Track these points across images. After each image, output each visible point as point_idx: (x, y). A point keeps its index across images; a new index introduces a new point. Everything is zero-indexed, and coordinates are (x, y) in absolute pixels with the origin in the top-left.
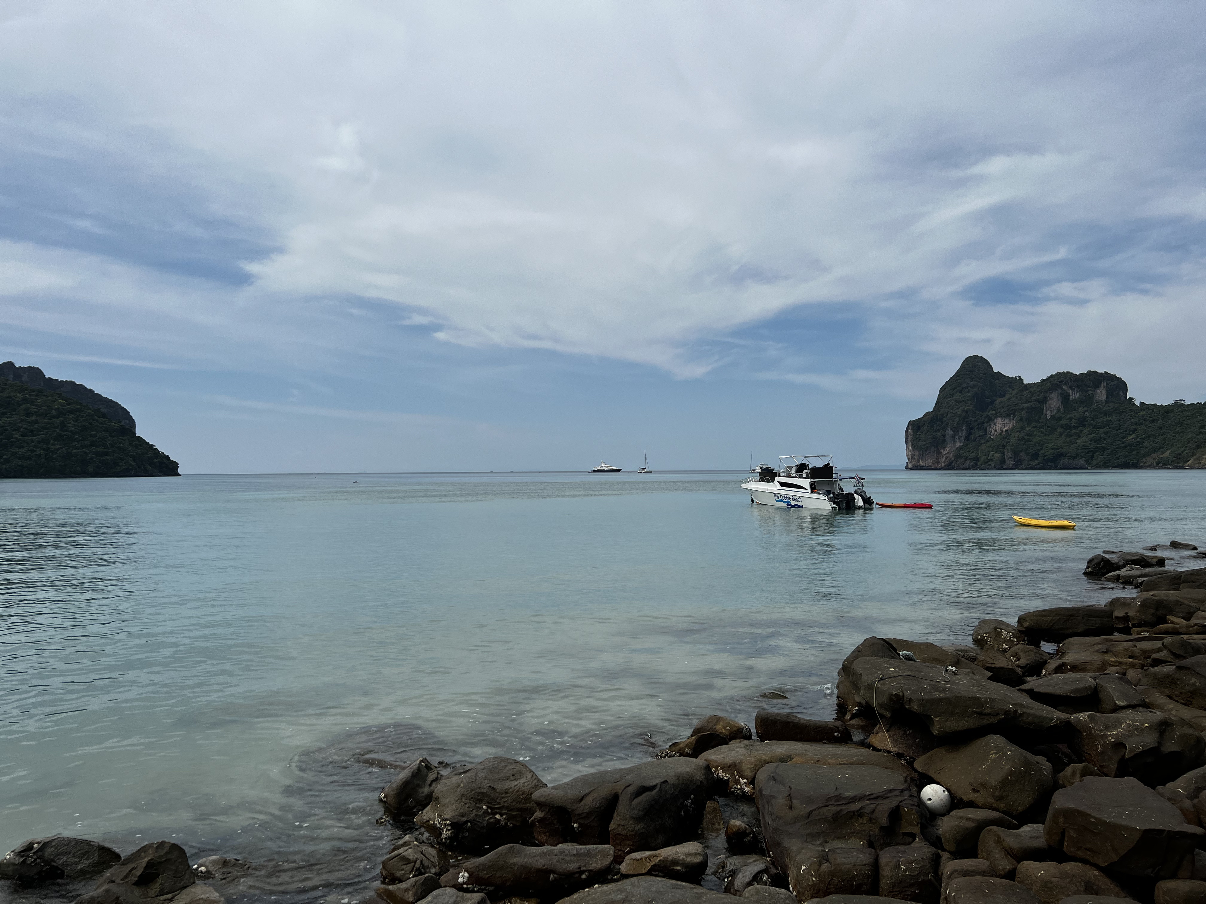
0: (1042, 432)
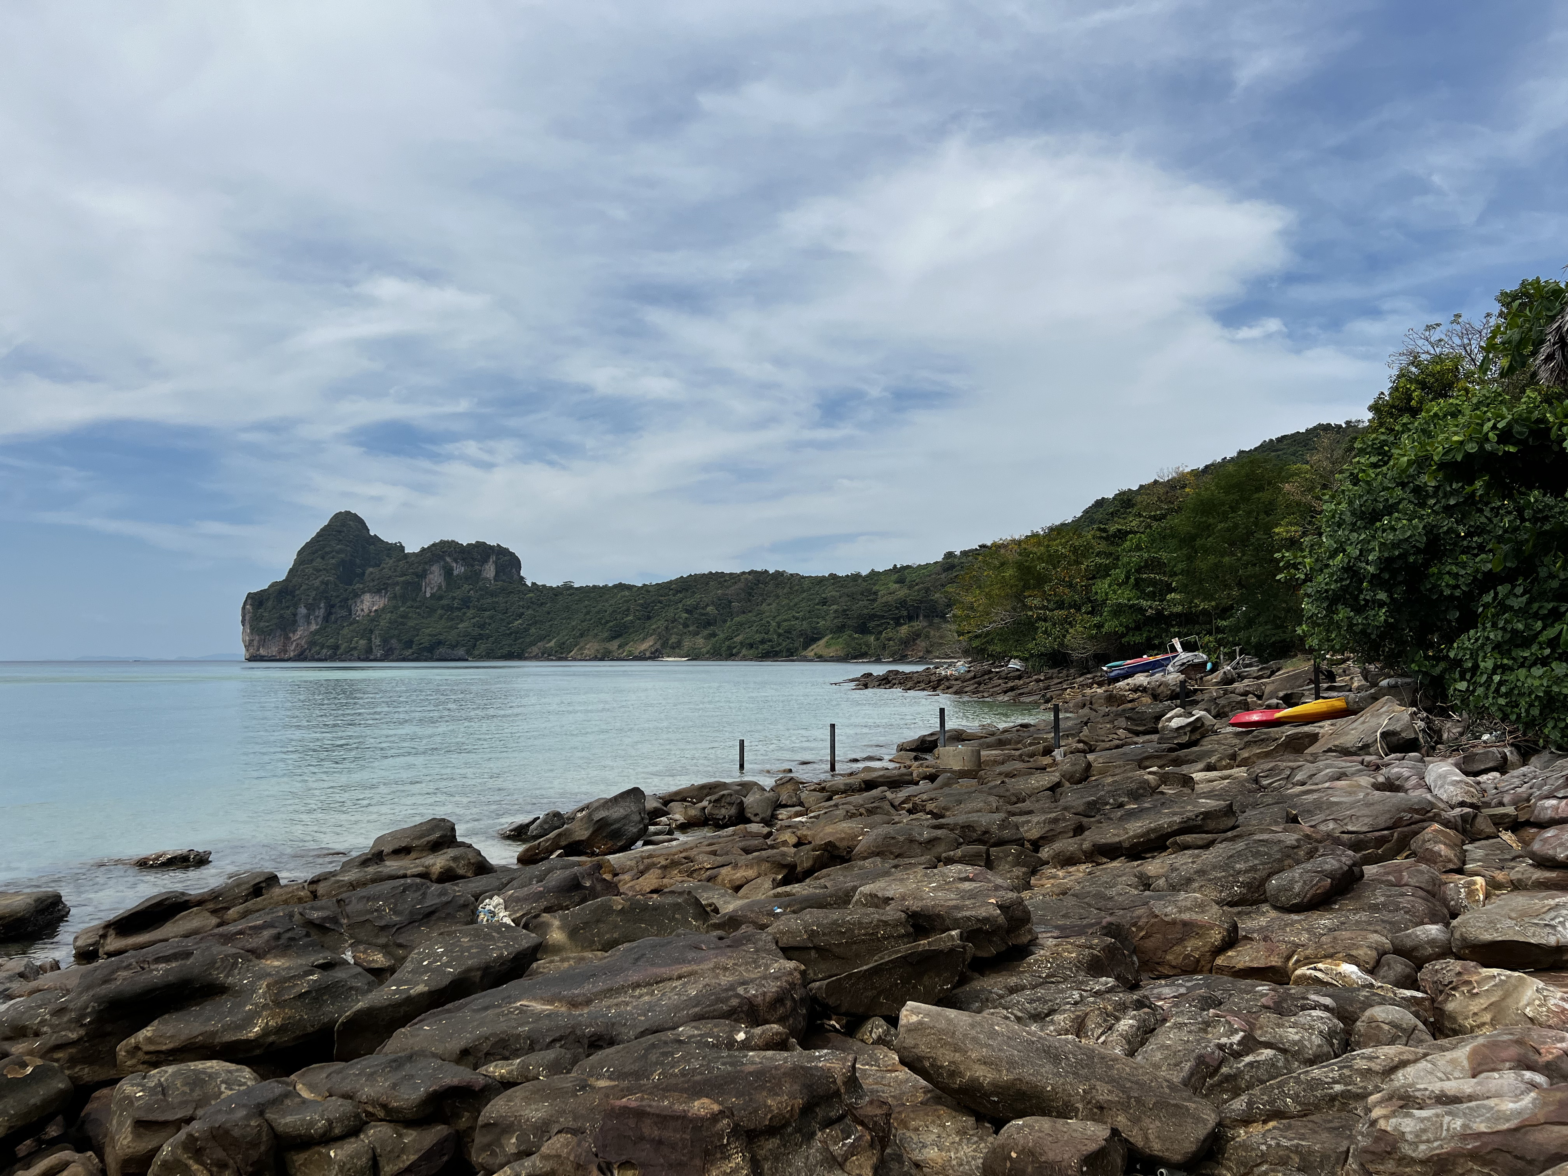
0: (419, 614)
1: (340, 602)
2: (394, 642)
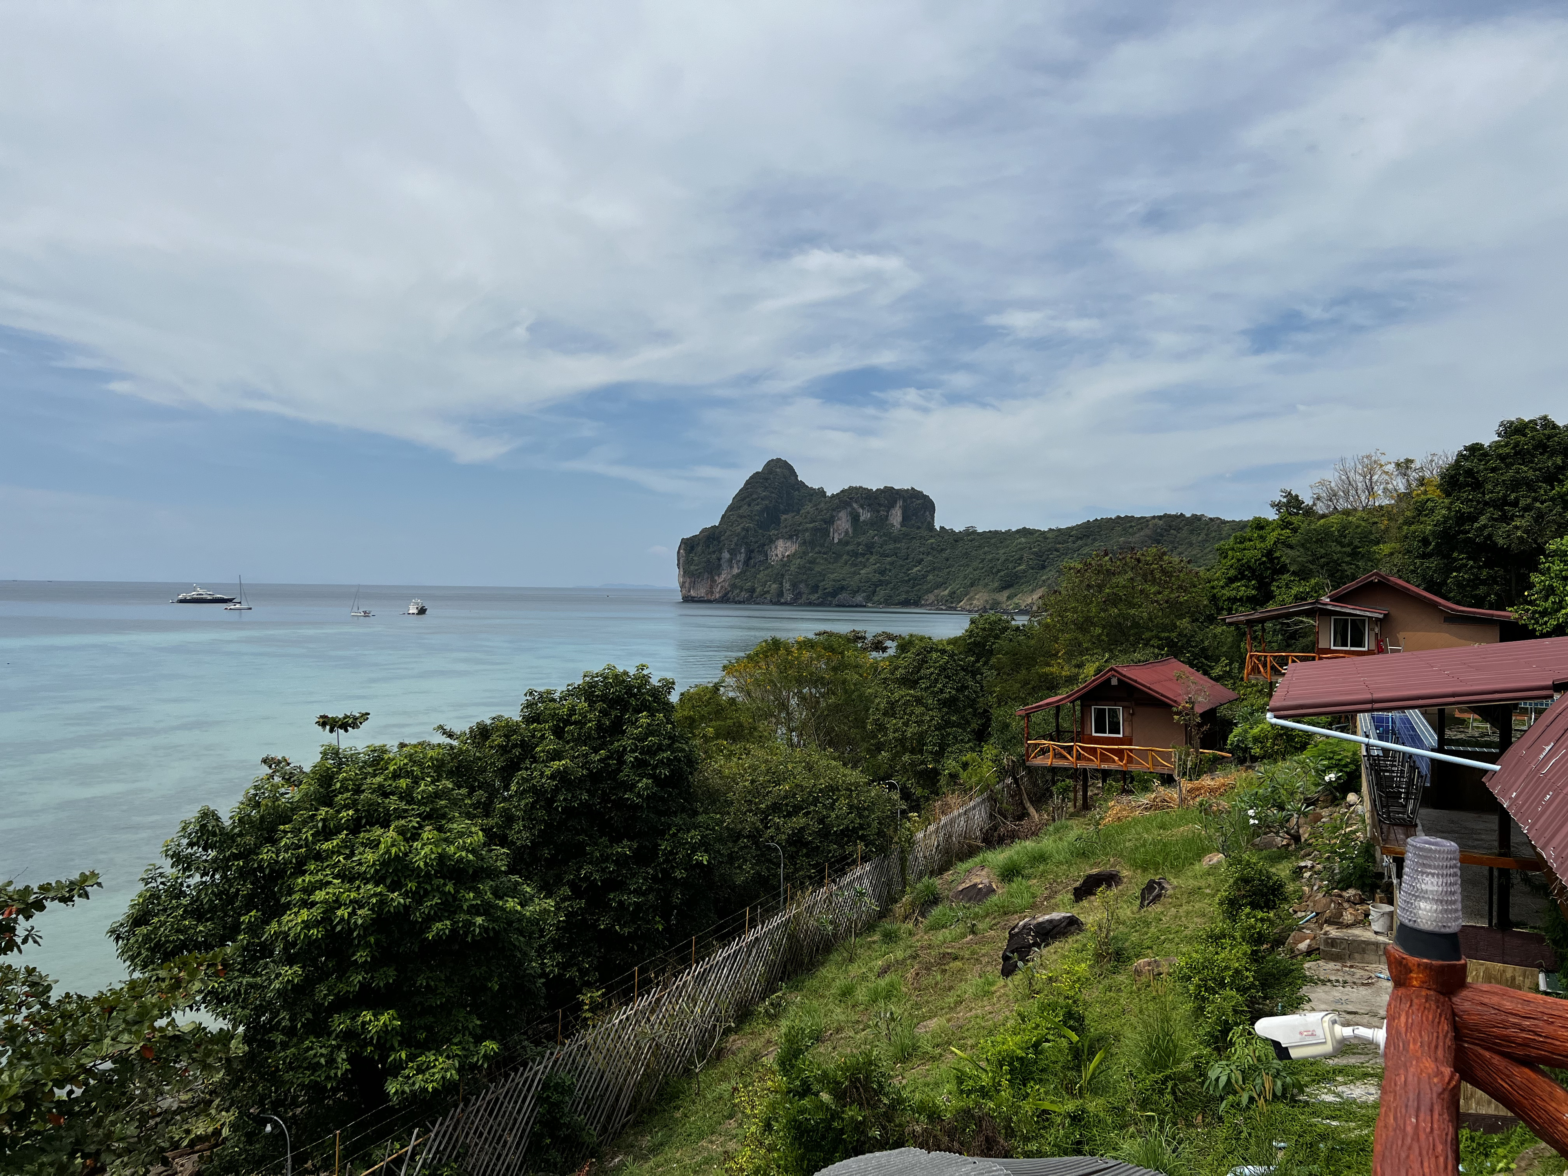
1: (758, 547)
2: (802, 586)
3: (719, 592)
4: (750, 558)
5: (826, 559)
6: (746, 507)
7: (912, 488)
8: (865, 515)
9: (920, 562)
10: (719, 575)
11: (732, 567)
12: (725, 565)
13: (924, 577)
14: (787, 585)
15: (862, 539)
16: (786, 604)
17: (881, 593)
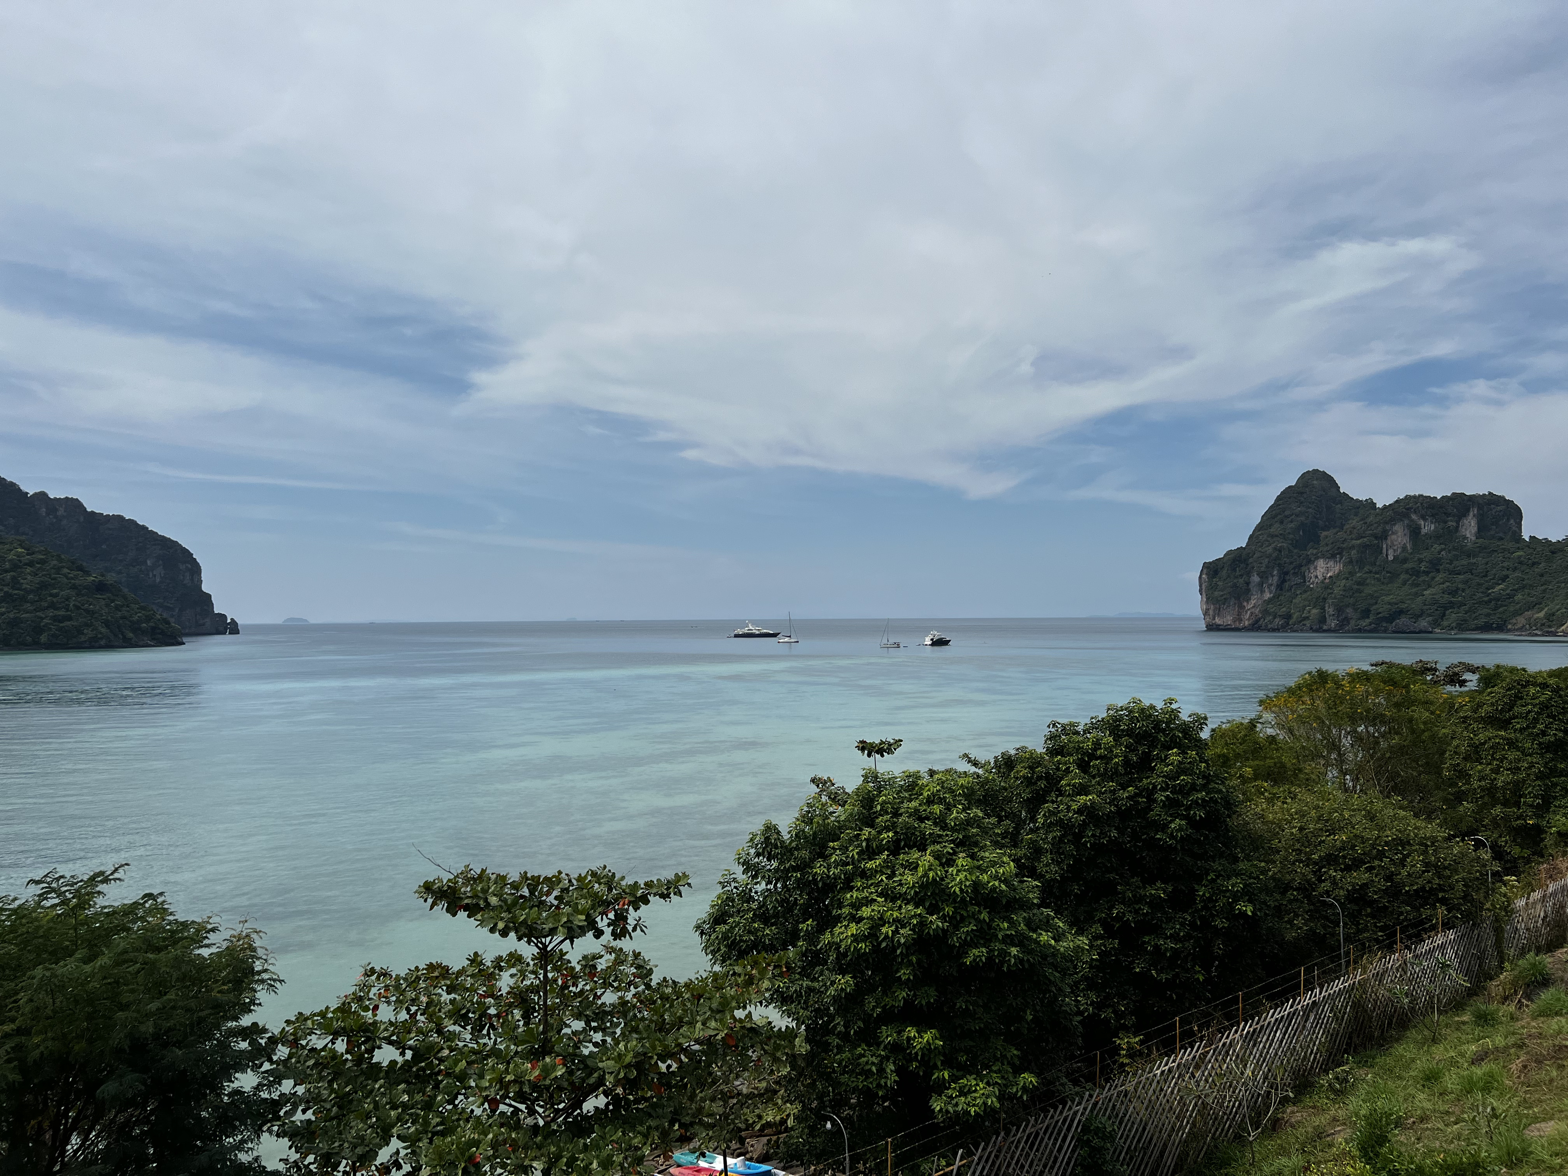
1: (1294, 568)
2: (1349, 611)
3: (1249, 619)
4: (1284, 581)
5: (1379, 580)
6: (1277, 525)
7: (1490, 493)
8: (1427, 527)
9: (1504, 579)
10: (1248, 601)
11: (1262, 592)
12: (1254, 589)
13: (1510, 596)
14: (1330, 610)
15: (1425, 555)
16: (1329, 631)
17: (1453, 617)
